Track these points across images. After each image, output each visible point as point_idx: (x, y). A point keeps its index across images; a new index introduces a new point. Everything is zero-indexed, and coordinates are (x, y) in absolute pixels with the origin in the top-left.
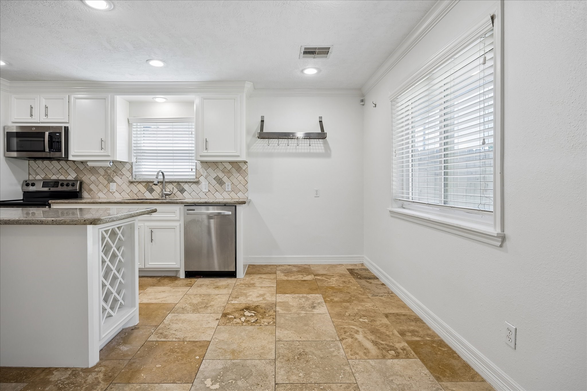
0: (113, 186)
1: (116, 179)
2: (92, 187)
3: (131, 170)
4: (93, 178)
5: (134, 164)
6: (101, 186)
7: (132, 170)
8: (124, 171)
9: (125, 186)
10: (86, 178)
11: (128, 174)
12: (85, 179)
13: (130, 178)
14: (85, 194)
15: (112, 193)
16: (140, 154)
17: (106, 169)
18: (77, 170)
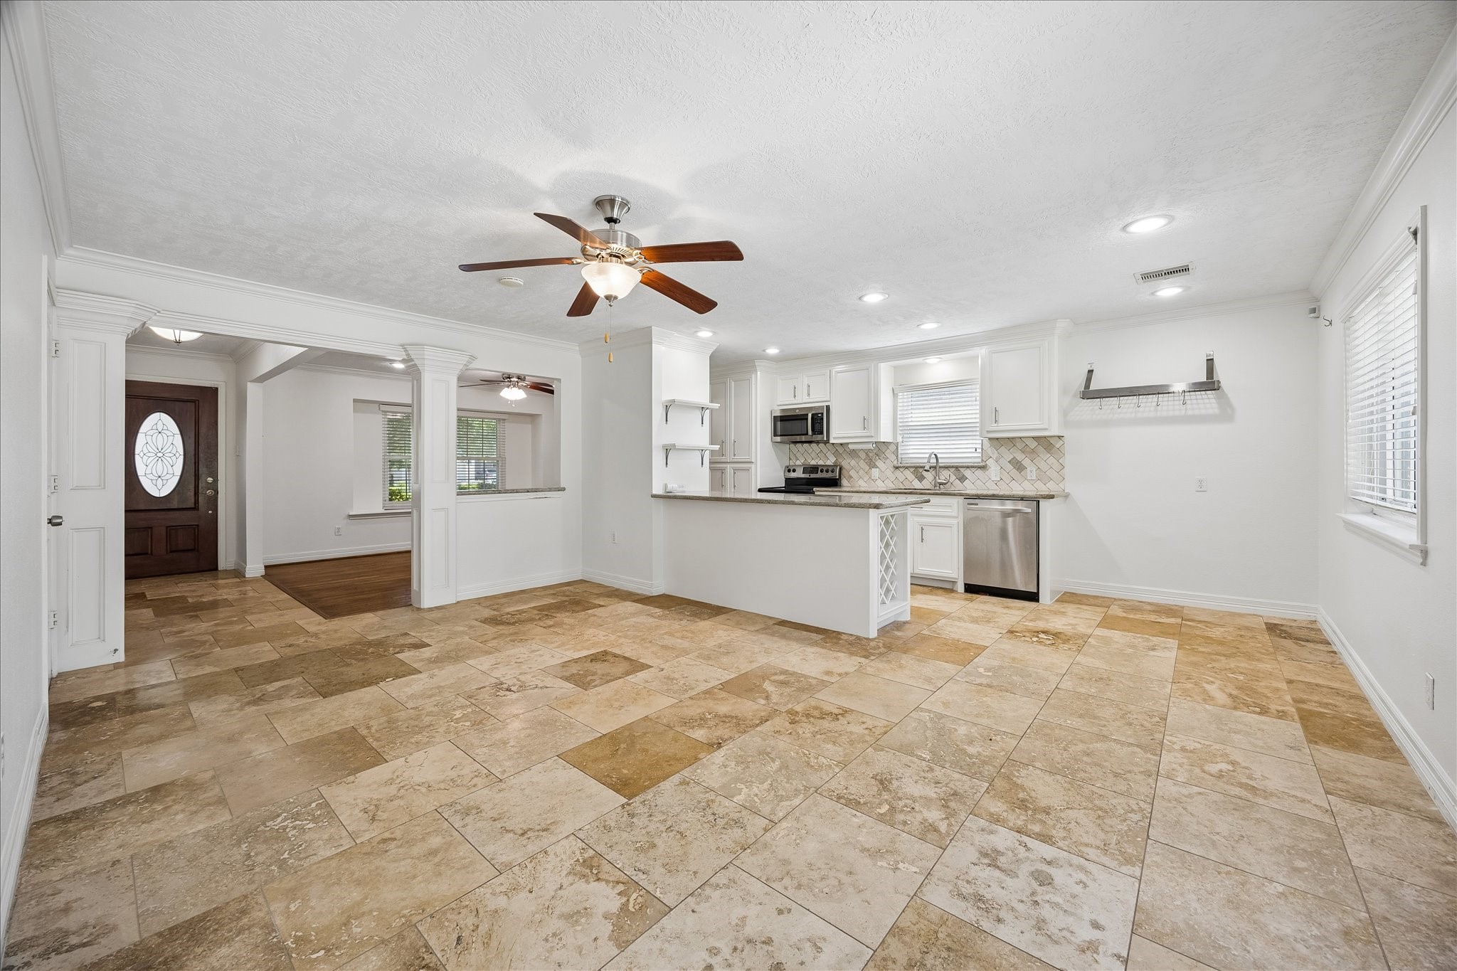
0: (875, 472)
1: (879, 463)
2: (852, 473)
3: (896, 453)
4: (853, 463)
5: (899, 444)
6: (861, 472)
7: (898, 452)
8: (888, 453)
9: (889, 473)
10: (847, 463)
11: (893, 457)
12: (844, 464)
13: (895, 462)
14: (844, 482)
15: (874, 481)
16: (906, 432)
17: (867, 452)
18: (836, 454)
